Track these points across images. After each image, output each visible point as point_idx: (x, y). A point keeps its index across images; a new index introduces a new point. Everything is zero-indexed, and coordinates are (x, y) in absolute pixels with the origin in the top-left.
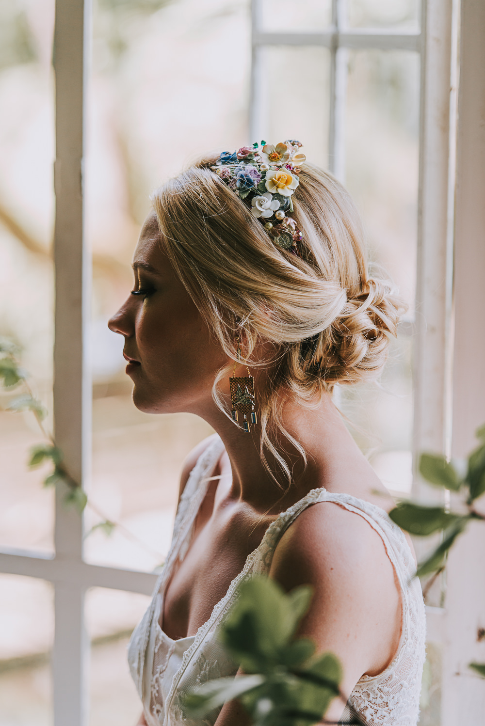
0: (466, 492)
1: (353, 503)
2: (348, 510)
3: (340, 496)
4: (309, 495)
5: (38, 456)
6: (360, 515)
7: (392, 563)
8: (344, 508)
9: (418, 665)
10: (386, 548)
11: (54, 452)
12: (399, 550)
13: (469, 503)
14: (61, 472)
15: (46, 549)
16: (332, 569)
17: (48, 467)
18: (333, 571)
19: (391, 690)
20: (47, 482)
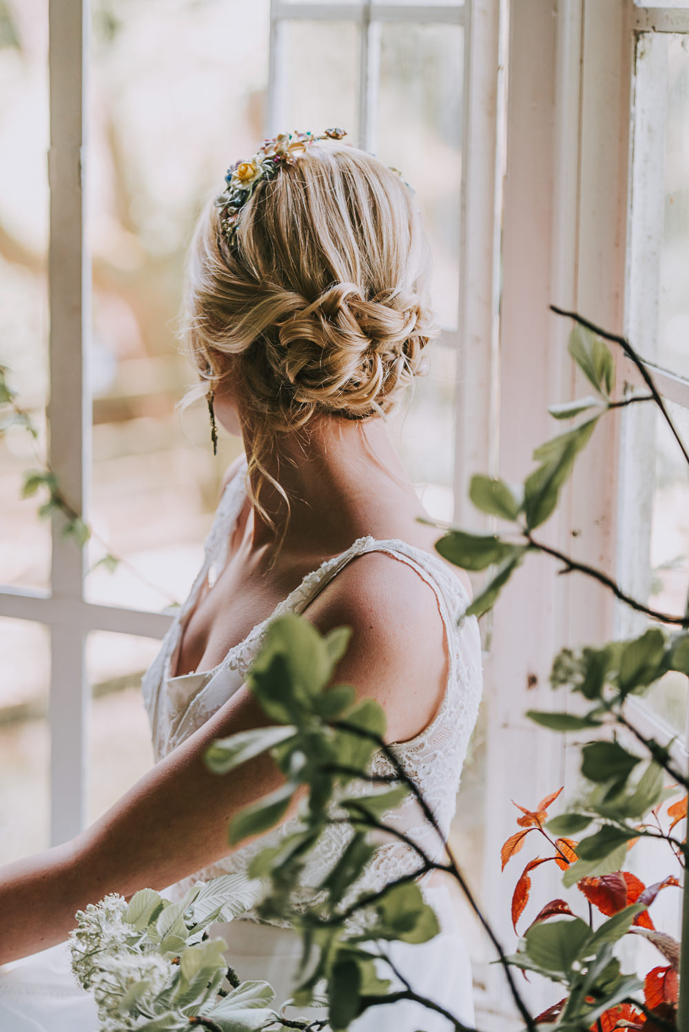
0: (522, 519)
1: (404, 552)
2: (397, 559)
3: (389, 543)
4: (354, 545)
5: (33, 483)
6: (410, 566)
7: (443, 622)
8: (393, 557)
9: (459, 735)
10: (438, 604)
11: (51, 479)
12: (454, 607)
13: (526, 534)
14: (58, 500)
15: (41, 590)
16: (371, 628)
17: (43, 494)
18: (372, 630)
19: (421, 759)
20: (42, 512)
